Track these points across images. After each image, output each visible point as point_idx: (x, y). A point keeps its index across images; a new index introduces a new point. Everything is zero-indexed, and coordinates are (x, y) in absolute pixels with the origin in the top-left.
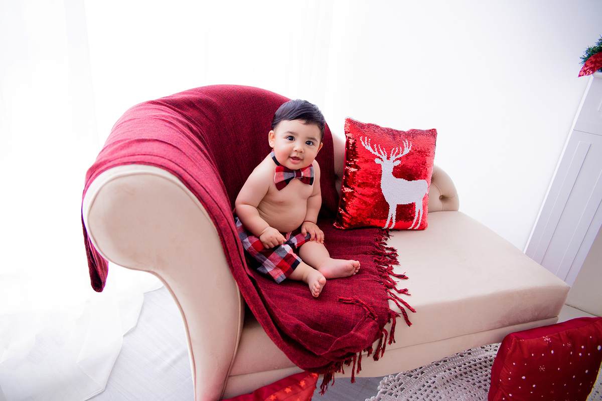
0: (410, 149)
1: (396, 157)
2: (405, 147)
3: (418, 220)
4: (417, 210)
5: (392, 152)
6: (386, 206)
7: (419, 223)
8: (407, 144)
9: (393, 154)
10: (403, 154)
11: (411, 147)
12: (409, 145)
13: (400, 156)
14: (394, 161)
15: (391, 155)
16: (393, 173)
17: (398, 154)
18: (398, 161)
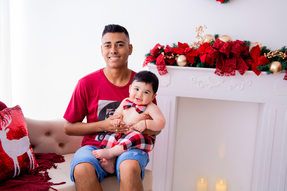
0: (11, 120)
1: (6, 127)
2: (8, 119)
3: (32, 163)
4: (29, 156)
5: (2, 125)
6: (11, 161)
7: (34, 164)
8: (8, 117)
9: (3, 126)
10: (9, 124)
11: (11, 118)
12: (10, 118)
13: (7, 125)
14: (5, 130)
15: (2, 127)
16: (7, 138)
17: (5, 125)
18: (8, 129)
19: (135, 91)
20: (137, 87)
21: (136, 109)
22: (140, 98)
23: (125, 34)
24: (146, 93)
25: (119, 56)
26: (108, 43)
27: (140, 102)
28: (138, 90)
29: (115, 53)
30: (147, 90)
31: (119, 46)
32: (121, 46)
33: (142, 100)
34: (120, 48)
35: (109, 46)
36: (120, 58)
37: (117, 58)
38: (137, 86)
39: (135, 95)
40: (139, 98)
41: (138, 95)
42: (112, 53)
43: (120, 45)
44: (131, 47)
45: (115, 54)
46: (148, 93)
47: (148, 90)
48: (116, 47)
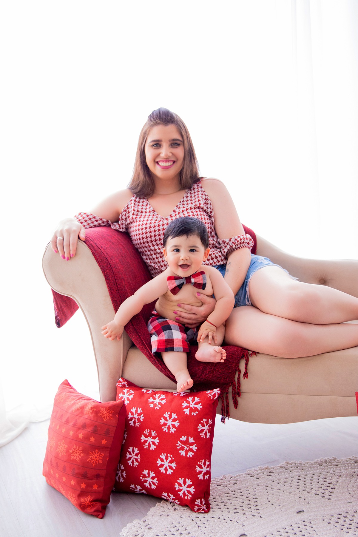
38: (175, 245)
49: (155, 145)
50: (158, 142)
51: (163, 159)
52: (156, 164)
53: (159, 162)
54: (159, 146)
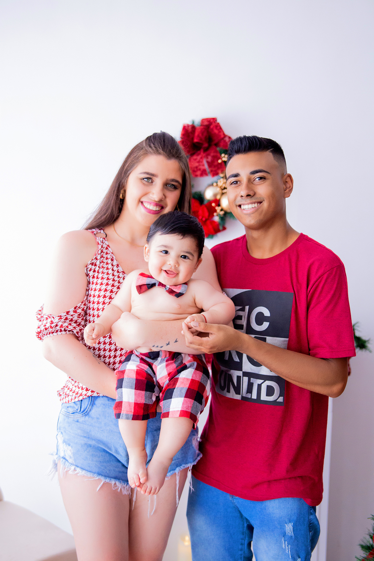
19: (163, 256)
20: (165, 246)
21: (167, 291)
22: (173, 269)
23: (271, 154)
24: (185, 257)
25: (259, 200)
26: (234, 177)
27: (175, 277)
28: (166, 252)
29: (248, 195)
30: (186, 250)
31: (257, 179)
32: (263, 180)
33: (177, 274)
34: (259, 184)
35: (238, 183)
36: (262, 204)
37: (253, 206)
38: (164, 244)
39: (164, 263)
40: (171, 270)
41: (168, 263)
42: (242, 196)
43: (261, 178)
44: (288, 180)
45: (249, 197)
46: (189, 258)
47: (188, 251)
48: (253, 183)
49: (146, 178)
50: (151, 177)
51: (152, 201)
52: (140, 203)
53: (143, 202)
54: (150, 181)
